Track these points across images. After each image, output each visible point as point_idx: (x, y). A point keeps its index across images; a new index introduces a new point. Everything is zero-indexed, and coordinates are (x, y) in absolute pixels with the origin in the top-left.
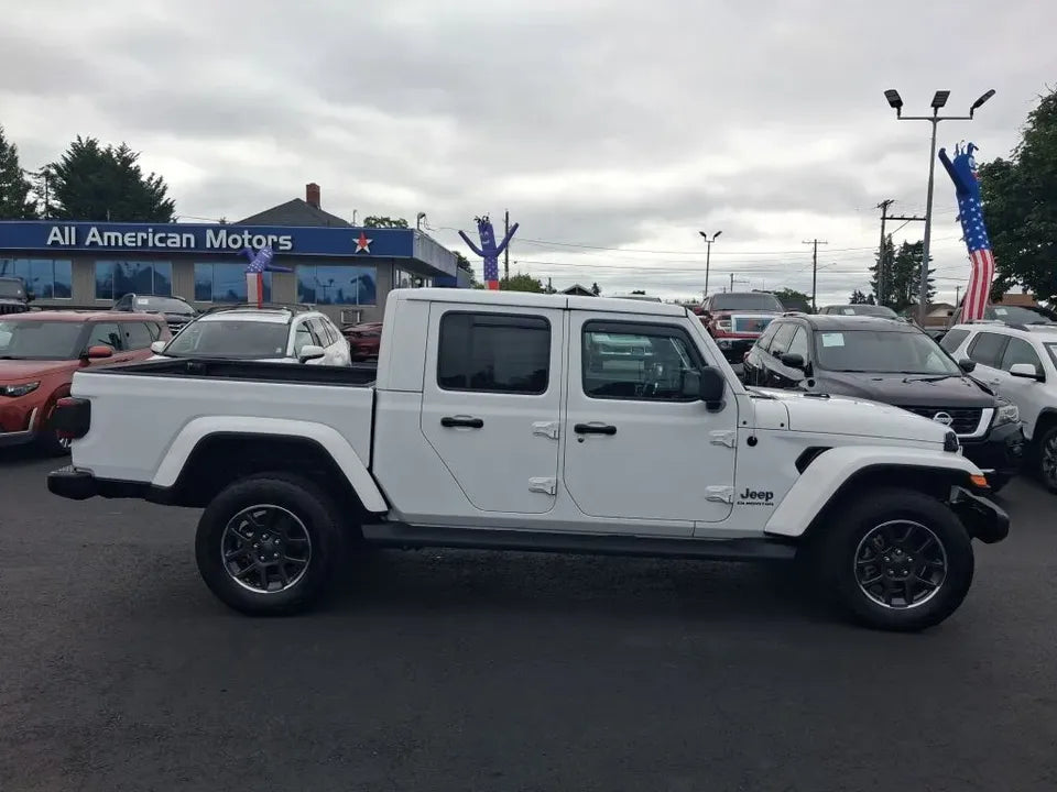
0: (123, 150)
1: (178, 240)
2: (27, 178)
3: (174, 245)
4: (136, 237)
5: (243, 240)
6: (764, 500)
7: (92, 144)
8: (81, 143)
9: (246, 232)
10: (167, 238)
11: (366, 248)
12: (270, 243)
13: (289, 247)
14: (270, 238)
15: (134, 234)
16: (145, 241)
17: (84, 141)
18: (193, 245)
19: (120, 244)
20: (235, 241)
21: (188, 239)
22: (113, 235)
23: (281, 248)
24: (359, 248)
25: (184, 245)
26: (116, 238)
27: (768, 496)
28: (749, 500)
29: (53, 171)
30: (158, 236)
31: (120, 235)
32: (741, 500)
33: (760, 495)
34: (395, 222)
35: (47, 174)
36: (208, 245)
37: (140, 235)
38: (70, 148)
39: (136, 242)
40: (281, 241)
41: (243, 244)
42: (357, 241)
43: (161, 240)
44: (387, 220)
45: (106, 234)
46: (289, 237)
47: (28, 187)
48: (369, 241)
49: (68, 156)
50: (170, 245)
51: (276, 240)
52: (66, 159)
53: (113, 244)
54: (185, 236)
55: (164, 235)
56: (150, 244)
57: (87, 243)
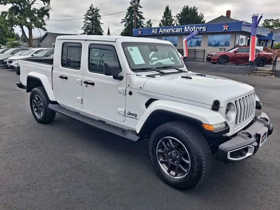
0: (194, 8)
1: (178, 30)
2: (173, 18)
3: (177, 32)
4: (169, 30)
5: (193, 29)
6: (134, 117)
7: (187, 7)
8: (185, 7)
9: (194, 27)
10: (176, 30)
11: (227, 29)
12: (200, 29)
13: (205, 30)
14: (200, 28)
15: (169, 29)
16: (171, 31)
17: (186, 6)
18: (181, 31)
19: (166, 32)
20: (191, 29)
21: (181, 30)
22: (164, 30)
23: (203, 30)
24: (224, 29)
25: (180, 31)
26: (165, 30)
27: (135, 115)
28: (130, 116)
29: (178, 15)
30: (174, 29)
31: (166, 30)
32: (128, 115)
33: (133, 115)
34: (275, 20)
35: (177, 16)
36: (185, 31)
37: (170, 29)
38: (182, 9)
39: (169, 31)
40: (203, 29)
41: (193, 30)
42: (224, 27)
43: (175, 30)
44: (272, 20)
45: (163, 30)
46: (205, 27)
47: (173, 20)
48: (228, 26)
49: (182, 11)
50: (176, 32)
51: (202, 28)
52: (181, 12)
53: (164, 32)
54: (180, 29)
55: (175, 29)
56: (172, 32)
57: (159, 32)
